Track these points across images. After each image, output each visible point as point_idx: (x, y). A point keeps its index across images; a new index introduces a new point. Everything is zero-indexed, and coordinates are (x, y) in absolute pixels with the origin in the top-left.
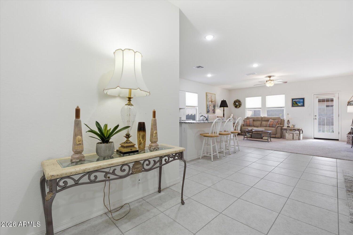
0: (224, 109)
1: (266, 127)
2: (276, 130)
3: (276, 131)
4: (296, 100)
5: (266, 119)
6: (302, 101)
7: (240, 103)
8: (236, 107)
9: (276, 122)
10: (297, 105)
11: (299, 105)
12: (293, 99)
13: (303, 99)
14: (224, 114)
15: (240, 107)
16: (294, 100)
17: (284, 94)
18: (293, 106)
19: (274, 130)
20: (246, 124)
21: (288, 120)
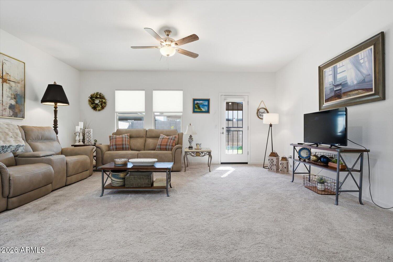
0: (56, 108)
1: (155, 150)
2: (174, 156)
3: (173, 159)
4: (198, 102)
5: (153, 135)
6: (206, 103)
7: (104, 100)
8: (95, 108)
9: (171, 139)
10: (199, 110)
11: (203, 110)
12: (194, 100)
13: (208, 100)
14: (55, 122)
15: (103, 108)
16: (196, 102)
17: (182, 90)
18: (194, 112)
19: (171, 155)
20: (116, 145)
21: (191, 136)
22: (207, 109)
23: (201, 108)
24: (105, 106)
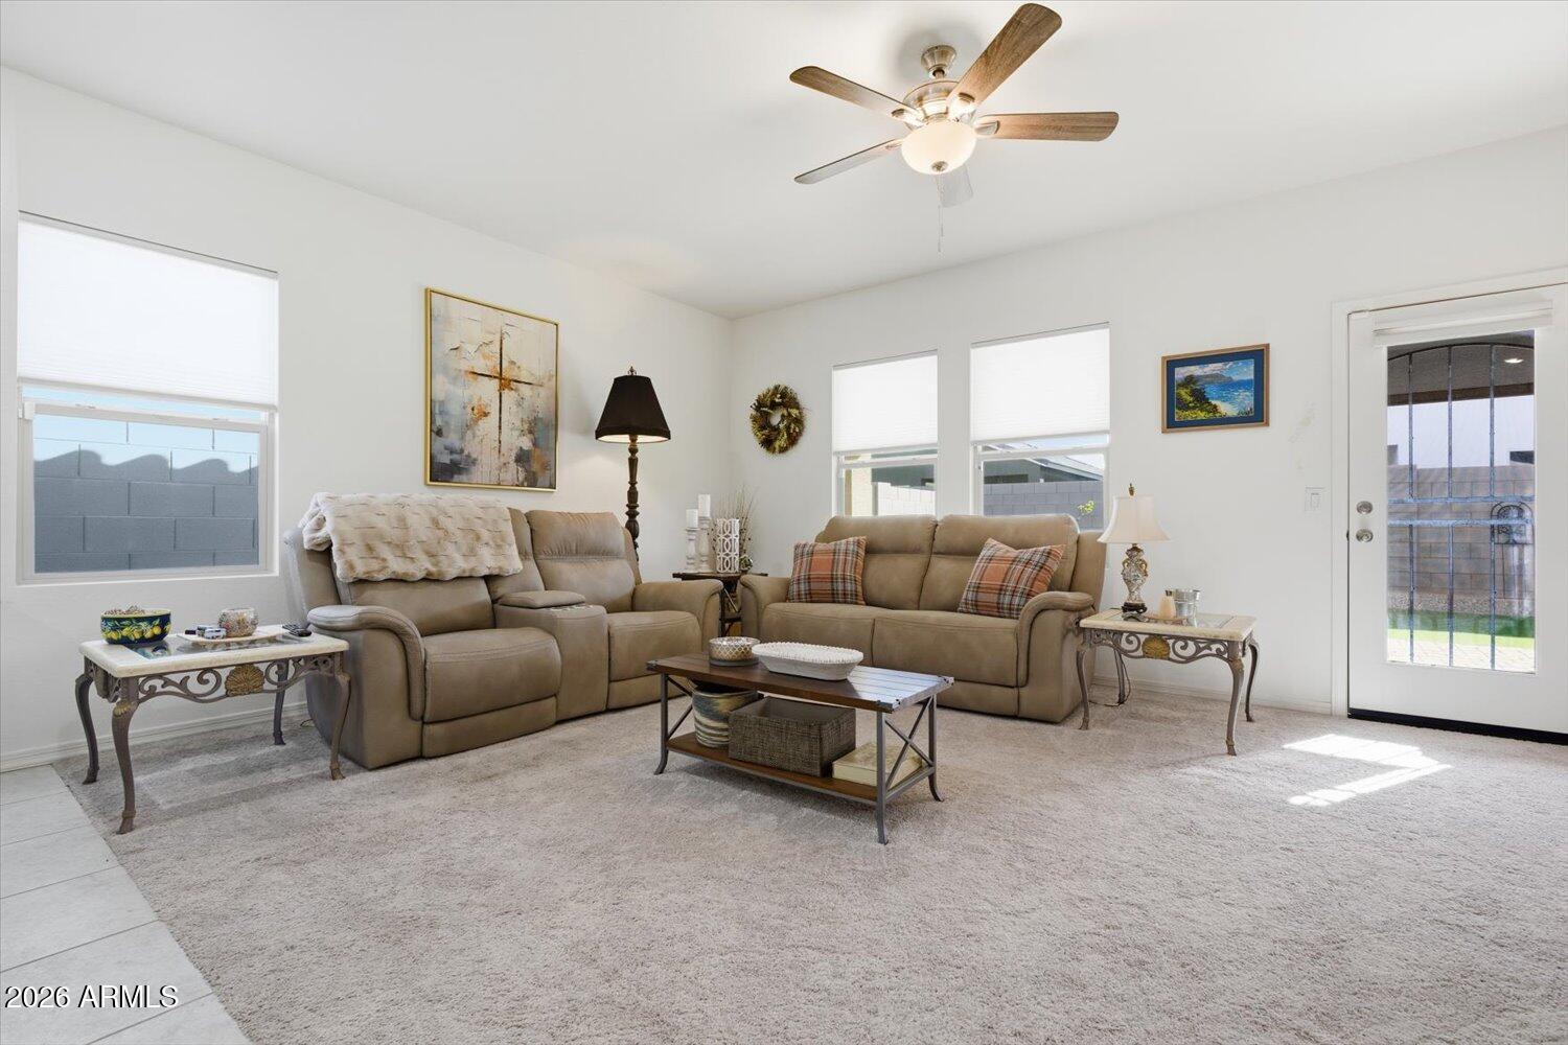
0: (633, 451)
1: (953, 611)
2: (1024, 641)
3: (1023, 657)
4: (1196, 370)
5: (960, 541)
6: (1246, 372)
7: (794, 412)
8: (768, 443)
9: (1028, 563)
10: (1202, 415)
11: (1226, 409)
12: (1171, 364)
13: (1258, 356)
14: (633, 495)
15: (793, 440)
16: (1181, 373)
17: (1105, 324)
18: (1172, 424)
19: (1011, 638)
20: (809, 578)
21: (1135, 548)
23: (1213, 402)
24: (799, 434)
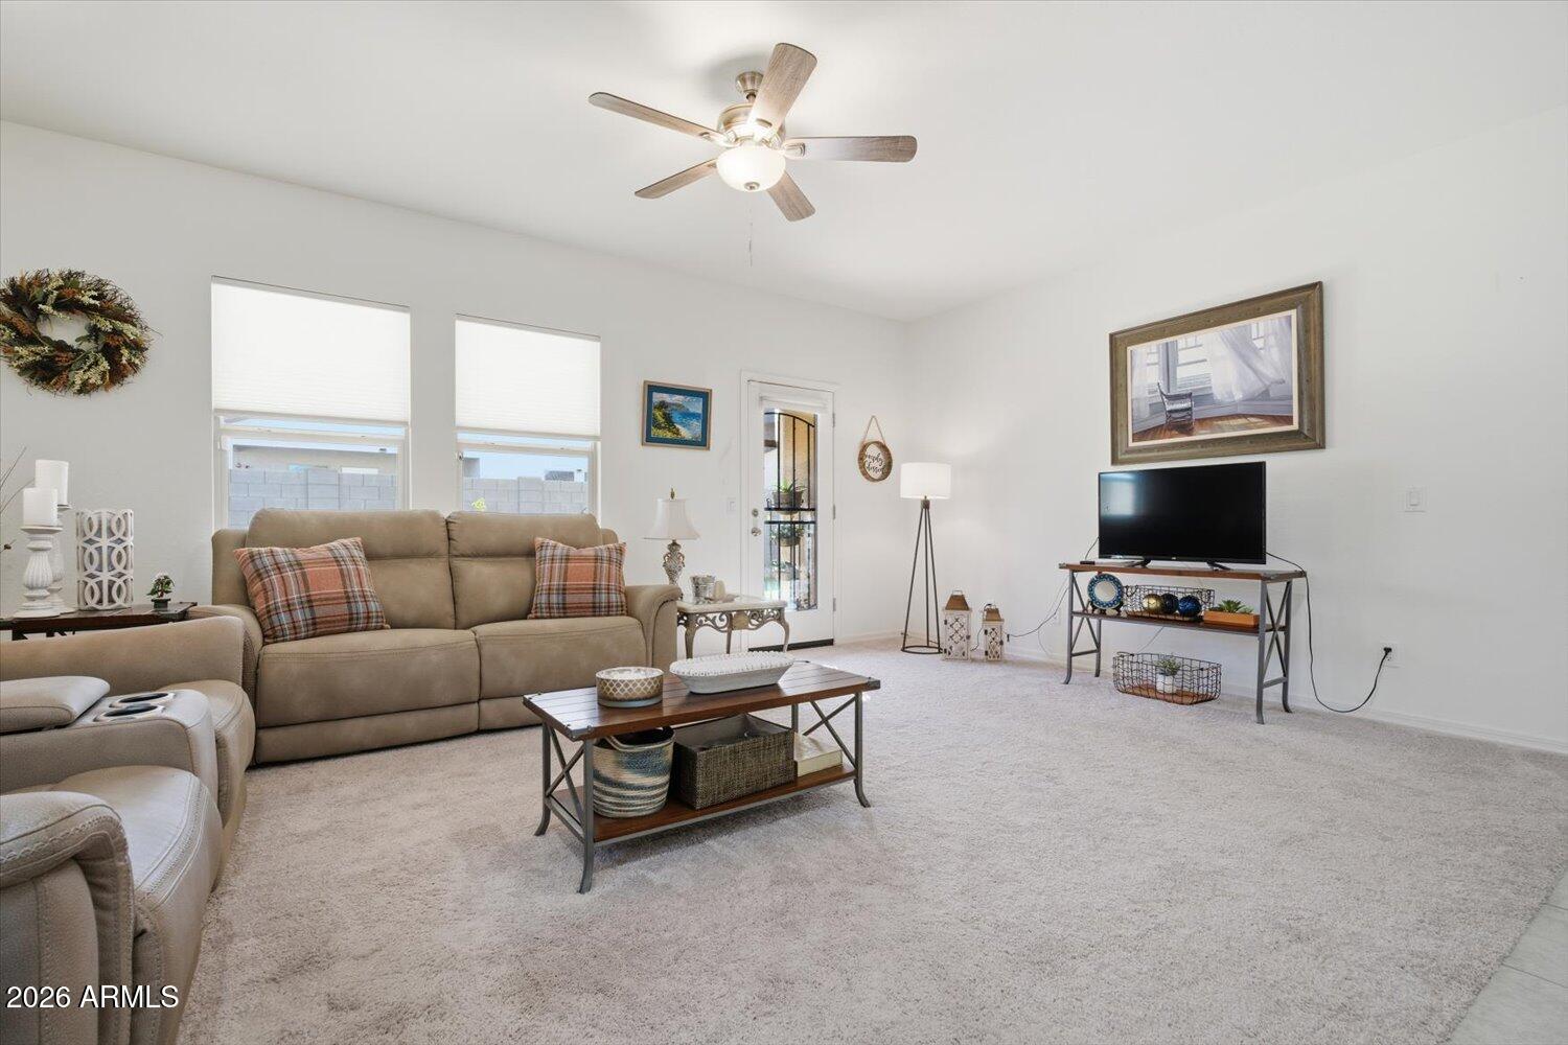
2: (650, 636)
3: (650, 649)
4: (667, 398)
6: (696, 407)
7: (128, 329)
10: (669, 435)
12: (651, 389)
13: (705, 396)
15: (118, 376)
16: (658, 397)
17: (599, 338)
18: (649, 439)
21: (674, 544)
22: (699, 431)
23: (678, 426)
